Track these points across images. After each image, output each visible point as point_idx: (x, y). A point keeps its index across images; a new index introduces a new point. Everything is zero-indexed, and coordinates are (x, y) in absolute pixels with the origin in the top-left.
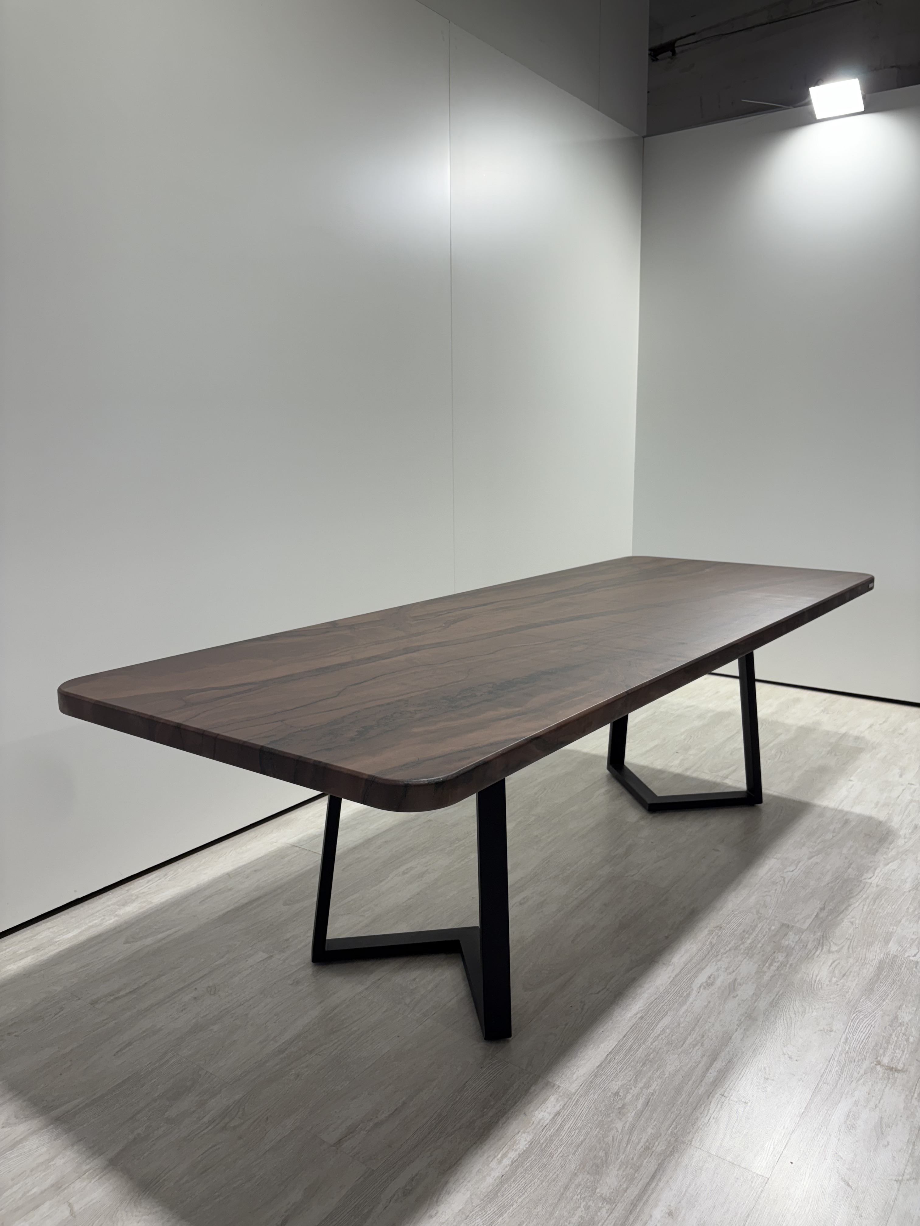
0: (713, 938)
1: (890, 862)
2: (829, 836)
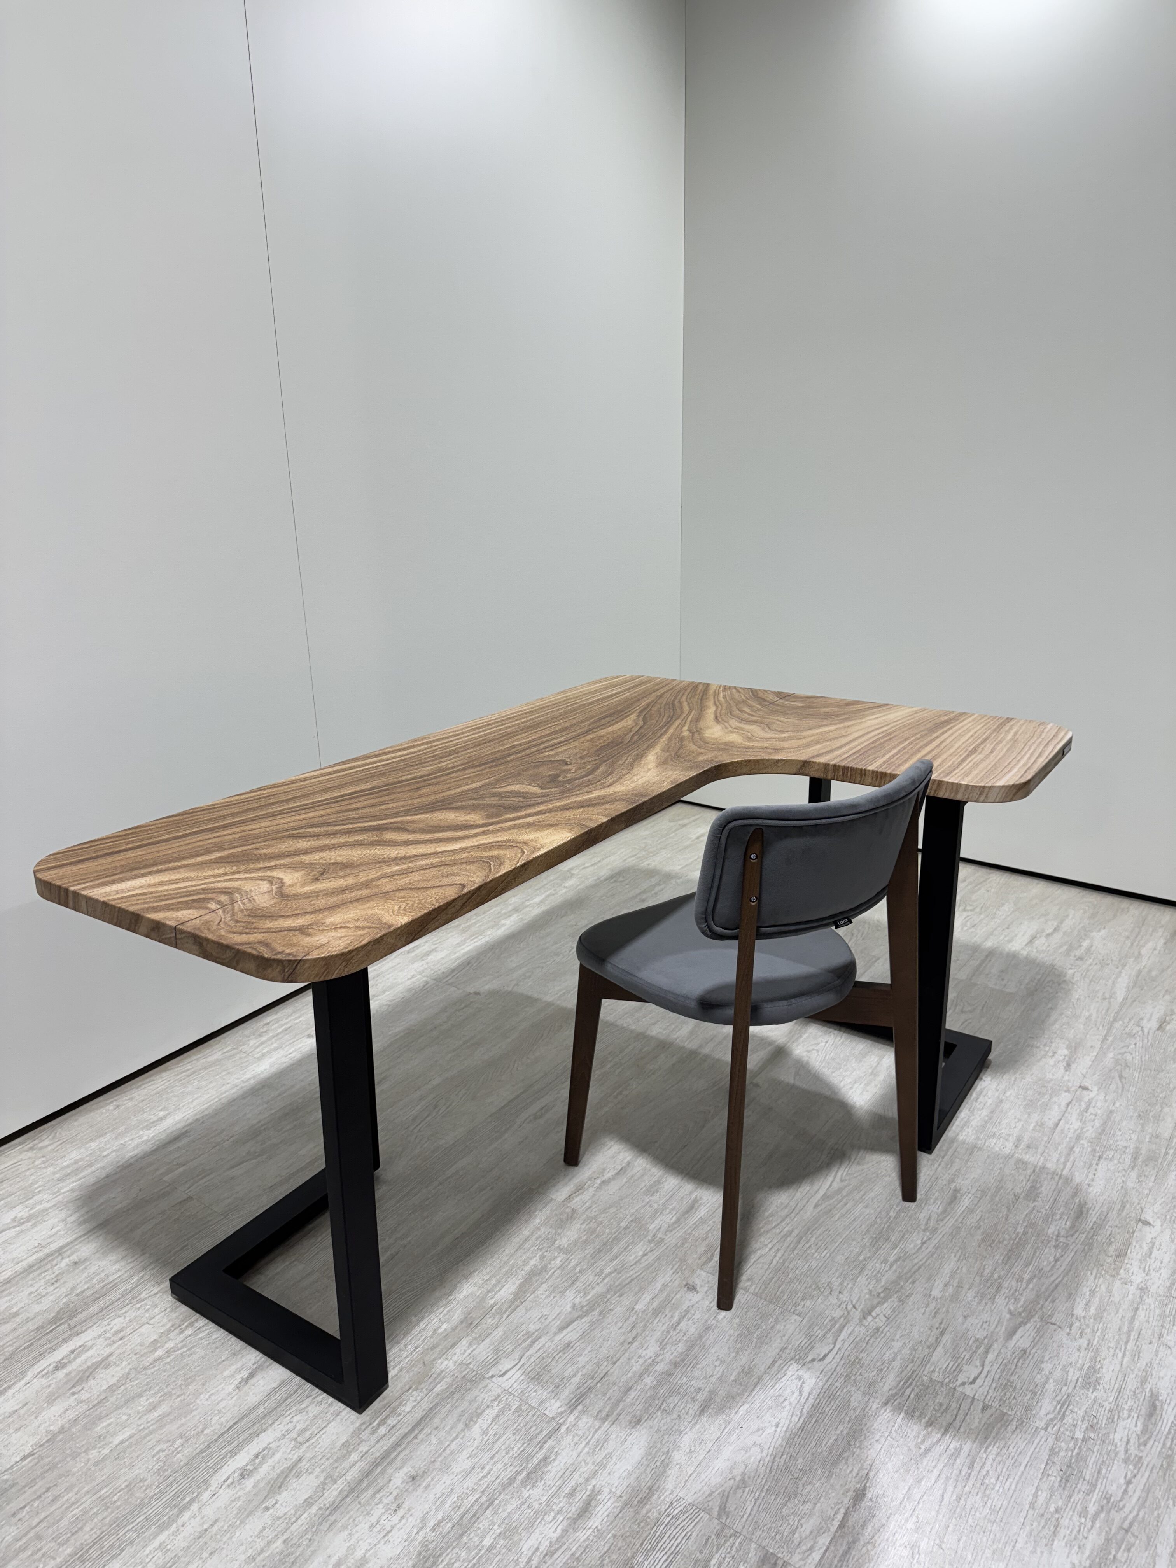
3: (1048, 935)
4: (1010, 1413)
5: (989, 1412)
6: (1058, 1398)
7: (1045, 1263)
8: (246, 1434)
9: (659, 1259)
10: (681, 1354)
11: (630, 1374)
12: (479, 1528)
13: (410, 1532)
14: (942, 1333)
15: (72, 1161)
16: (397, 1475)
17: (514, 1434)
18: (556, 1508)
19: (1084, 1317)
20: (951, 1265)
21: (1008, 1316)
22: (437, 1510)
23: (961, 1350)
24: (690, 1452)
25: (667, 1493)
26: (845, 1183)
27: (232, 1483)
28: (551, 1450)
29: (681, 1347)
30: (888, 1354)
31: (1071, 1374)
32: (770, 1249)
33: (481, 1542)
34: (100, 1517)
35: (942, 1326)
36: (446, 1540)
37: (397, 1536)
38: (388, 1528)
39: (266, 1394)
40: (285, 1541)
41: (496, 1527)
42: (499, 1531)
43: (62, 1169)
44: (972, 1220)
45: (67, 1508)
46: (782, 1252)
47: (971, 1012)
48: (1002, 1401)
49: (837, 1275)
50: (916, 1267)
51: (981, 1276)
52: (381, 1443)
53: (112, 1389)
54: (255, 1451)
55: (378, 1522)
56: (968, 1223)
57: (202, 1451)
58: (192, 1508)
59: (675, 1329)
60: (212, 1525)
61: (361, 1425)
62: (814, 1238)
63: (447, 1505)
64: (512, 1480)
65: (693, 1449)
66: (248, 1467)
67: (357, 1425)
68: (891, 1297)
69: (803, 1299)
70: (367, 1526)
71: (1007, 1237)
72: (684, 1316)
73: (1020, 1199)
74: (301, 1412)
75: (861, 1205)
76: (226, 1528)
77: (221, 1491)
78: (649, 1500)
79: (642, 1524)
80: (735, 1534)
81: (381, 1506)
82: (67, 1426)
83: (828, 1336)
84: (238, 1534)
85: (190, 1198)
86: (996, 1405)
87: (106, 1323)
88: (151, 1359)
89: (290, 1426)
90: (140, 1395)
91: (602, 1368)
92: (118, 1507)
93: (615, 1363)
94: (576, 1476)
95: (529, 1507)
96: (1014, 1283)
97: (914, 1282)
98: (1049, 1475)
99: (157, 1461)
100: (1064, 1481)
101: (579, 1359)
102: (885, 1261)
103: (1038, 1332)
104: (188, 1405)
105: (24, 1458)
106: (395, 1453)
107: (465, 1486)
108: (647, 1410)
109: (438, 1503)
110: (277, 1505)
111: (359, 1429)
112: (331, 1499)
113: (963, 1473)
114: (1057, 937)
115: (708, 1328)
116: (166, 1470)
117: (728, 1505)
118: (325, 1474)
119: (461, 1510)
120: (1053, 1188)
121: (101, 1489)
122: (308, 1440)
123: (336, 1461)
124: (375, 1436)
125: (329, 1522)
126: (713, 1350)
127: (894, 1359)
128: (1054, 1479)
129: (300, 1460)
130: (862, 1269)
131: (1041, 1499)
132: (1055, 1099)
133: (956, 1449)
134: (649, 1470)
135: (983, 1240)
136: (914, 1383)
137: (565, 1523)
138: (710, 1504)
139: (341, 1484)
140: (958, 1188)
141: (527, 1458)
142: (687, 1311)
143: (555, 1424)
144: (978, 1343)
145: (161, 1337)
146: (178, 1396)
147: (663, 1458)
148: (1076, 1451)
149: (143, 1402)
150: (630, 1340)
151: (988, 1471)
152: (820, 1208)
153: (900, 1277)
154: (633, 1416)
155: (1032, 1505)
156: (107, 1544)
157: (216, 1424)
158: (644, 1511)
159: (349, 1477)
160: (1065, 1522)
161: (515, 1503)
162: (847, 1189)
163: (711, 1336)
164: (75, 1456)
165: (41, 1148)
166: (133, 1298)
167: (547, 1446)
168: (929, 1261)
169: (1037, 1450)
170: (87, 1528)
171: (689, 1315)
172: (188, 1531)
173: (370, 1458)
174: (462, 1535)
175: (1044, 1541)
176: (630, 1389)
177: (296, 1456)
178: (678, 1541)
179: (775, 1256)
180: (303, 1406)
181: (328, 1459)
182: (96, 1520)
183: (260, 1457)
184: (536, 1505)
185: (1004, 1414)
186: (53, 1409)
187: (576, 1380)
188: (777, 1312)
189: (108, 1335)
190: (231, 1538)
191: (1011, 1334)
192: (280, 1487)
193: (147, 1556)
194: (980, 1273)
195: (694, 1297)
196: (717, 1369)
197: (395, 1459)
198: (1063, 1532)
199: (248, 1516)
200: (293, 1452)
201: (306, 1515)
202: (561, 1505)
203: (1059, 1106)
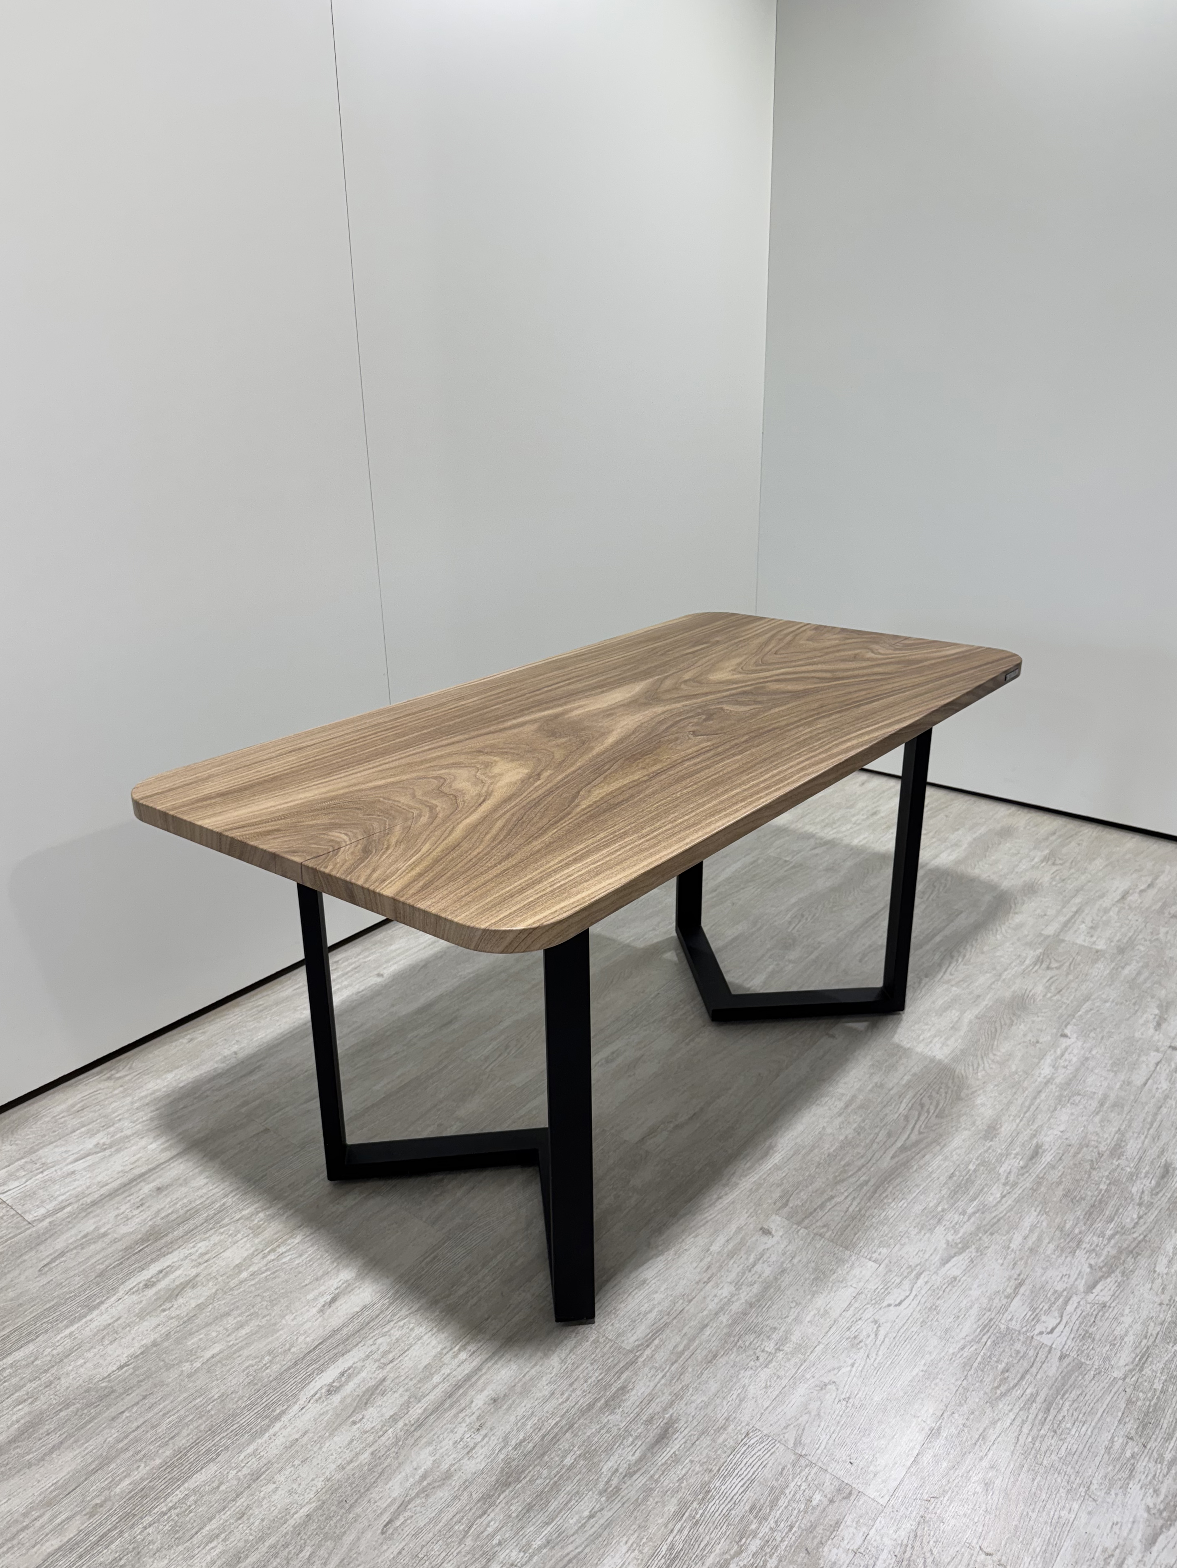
0: (680, 1531)
1: (1100, 1279)
2: (995, 1193)
3: (1142, 891)
4: (1088, 1362)
5: (1067, 1361)
6: (1138, 1351)
7: (1128, 1220)
8: (331, 1354)
9: (733, 1203)
10: (756, 1295)
11: (705, 1313)
12: (560, 1449)
13: (493, 1449)
14: (1020, 1285)
15: (150, 1091)
16: (479, 1397)
17: (592, 1364)
18: (635, 1434)
19: (1167, 1274)
20: (1032, 1218)
21: (1088, 1270)
22: (518, 1431)
23: (1039, 1302)
24: (766, 1387)
25: (744, 1424)
26: (922, 1136)
27: (320, 1398)
28: (628, 1381)
29: (756, 1289)
30: (965, 1302)
31: (1151, 1328)
32: (846, 1197)
33: (562, 1461)
34: (195, 1424)
35: (1022, 1276)
36: (528, 1458)
37: (481, 1453)
38: (472, 1445)
39: (349, 1316)
40: (372, 1454)
41: (576, 1449)
42: (578, 1453)
43: (141, 1098)
44: (1054, 1175)
45: (164, 1415)
46: (858, 1200)
47: (1058, 968)
48: (1080, 1352)
49: (914, 1224)
50: (995, 1220)
51: (1062, 1231)
52: (462, 1368)
53: (200, 1307)
54: (341, 1370)
55: (462, 1439)
56: (1050, 1179)
57: (289, 1368)
58: (283, 1419)
59: (750, 1271)
60: (303, 1435)
61: (442, 1349)
62: (890, 1189)
63: (528, 1427)
64: (590, 1406)
65: (769, 1384)
66: (335, 1384)
67: (439, 1349)
68: (968, 1248)
69: (879, 1247)
70: (451, 1443)
71: (1089, 1193)
72: (759, 1260)
73: (1104, 1157)
74: (384, 1335)
75: (940, 1157)
76: (315, 1438)
77: (310, 1405)
78: (725, 1429)
79: (719, 1453)
80: (811, 1464)
81: (464, 1425)
82: (159, 1339)
83: (904, 1282)
84: (327, 1445)
85: (267, 1130)
86: (1074, 1354)
87: (192, 1245)
88: (236, 1281)
89: (374, 1348)
90: (227, 1314)
91: (677, 1305)
92: (212, 1416)
93: (690, 1301)
94: (653, 1405)
95: (607, 1432)
96: (1095, 1238)
97: (992, 1234)
98: (1125, 1423)
99: (248, 1375)
100: (1141, 1428)
101: (655, 1296)
102: (964, 1213)
103: (1119, 1285)
104: (275, 1324)
105: (121, 1367)
106: (477, 1377)
107: (545, 1410)
108: (722, 1347)
109: (519, 1424)
110: (364, 1420)
111: (440, 1353)
112: (415, 1417)
113: (1039, 1417)
114: (1152, 892)
115: (783, 1271)
116: (256, 1384)
117: (803, 1438)
118: (408, 1393)
119: (542, 1432)
120: (1138, 1147)
121: (195, 1399)
122: (391, 1362)
123: (419, 1382)
124: (456, 1360)
125: (415, 1437)
126: (789, 1292)
127: (971, 1307)
128: (1131, 1426)
129: (384, 1380)
130: (939, 1220)
131: (1117, 1445)
132: (1144, 1058)
133: (1032, 1394)
134: (725, 1403)
135: (1065, 1196)
136: (991, 1331)
137: (643, 1447)
138: (786, 1436)
139: (424, 1403)
140: (1040, 1144)
141: (605, 1386)
142: (762, 1255)
143: (632, 1356)
144: (1056, 1295)
145: (245, 1260)
146: (265, 1316)
147: (739, 1391)
148: (1154, 1401)
149: (230, 1322)
150: (705, 1279)
151: (1064, 1417)
152: (896, 1159)
153: (978, 1229)
154: (709, 1352)
155: (1108, 1449)
156: (203, 1449)
157: (303, 1343)
158: (720, 1440)
159: (431, 1397)
160: (1140, 1466)
161: (595, 1427)
162: (925, 1141)
163: (787, 1279)
164: (168, 1367)
165: (120, 1078)
166: (217, 1223)
167: (624, 1376)
168: (1009, 1214)
169: (1115, 1398)
170: (185, 1432)
171: (765, 1257)
172: (280, 1440)
173: (452, 1381)
174: (543, 1455)
175: (1119, 1484)
176: (707, 1325)
177: (381, 1376)
178: (754, 1469)
179: (851, 1204)
180: (386, 1330)
181: (411, 1380)
182: (191, 1427)
183: (346, 1375)
184: (615, 1431)
185: (1082, 1364)
186: (145, 1323)
187: (652, 1316)
188: (853, 1258)
189: (193, 1257)
190: (320, 1448)
191: (1091, 1288)
192: (366, 1403)
193: (242, 1461)
194: (1061, 1228)
195: (770, 1241)
196: (793, 1310)
197: (476, 1382)
198: (1138, 1476)
199: (336, 1429)
200: (377, 1372)
201: (391, 1430)
202: (639, 1430)
203: (1147, 1065)
